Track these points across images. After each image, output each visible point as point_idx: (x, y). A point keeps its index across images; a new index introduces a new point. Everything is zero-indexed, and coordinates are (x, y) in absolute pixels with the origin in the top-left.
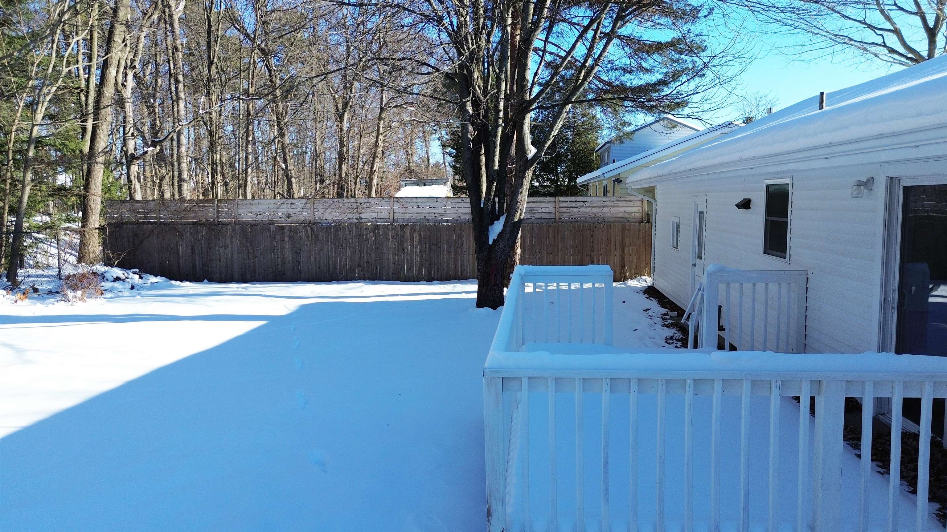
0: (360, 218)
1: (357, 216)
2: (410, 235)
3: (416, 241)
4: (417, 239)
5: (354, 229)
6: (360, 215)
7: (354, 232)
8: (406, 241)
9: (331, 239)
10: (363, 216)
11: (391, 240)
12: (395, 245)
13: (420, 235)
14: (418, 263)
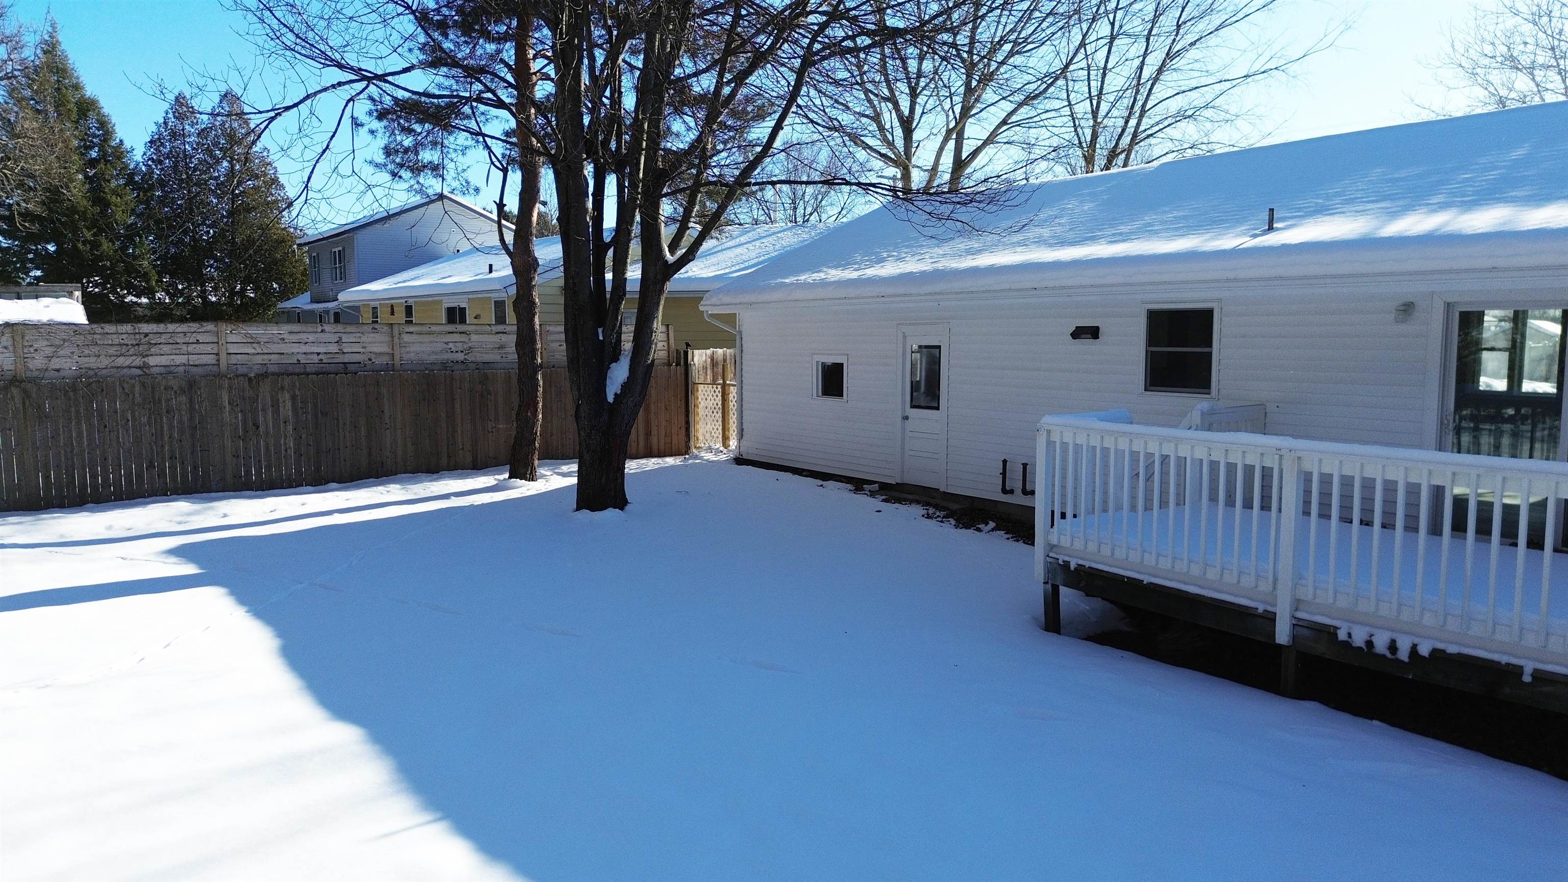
0: (145, 366)
1: (138, 361)
2: (272, 397)
3: (287, 409)
4: (289, 404)
5: (137, 388)
6: (146, 359)
7: (137, 395)
8: (263, 410)
9: (77, 412)
10: (152, 361)
11: (227, 409)
12: (236, 418)
13: (293, 398)
14: (291, 452)
